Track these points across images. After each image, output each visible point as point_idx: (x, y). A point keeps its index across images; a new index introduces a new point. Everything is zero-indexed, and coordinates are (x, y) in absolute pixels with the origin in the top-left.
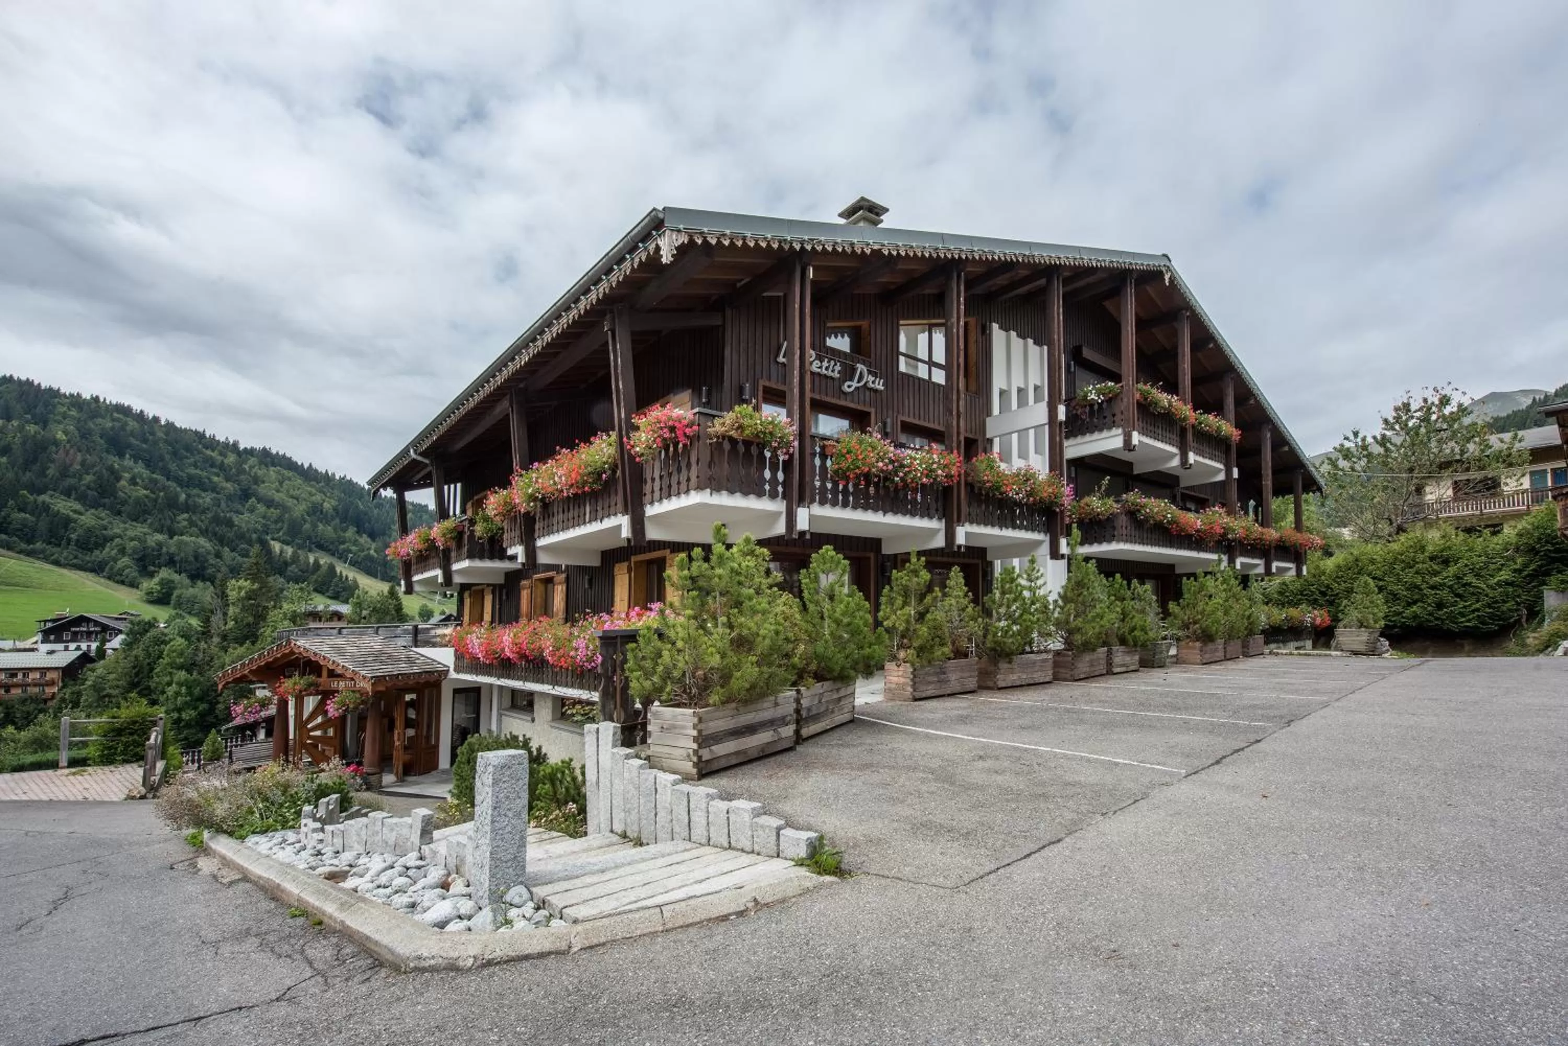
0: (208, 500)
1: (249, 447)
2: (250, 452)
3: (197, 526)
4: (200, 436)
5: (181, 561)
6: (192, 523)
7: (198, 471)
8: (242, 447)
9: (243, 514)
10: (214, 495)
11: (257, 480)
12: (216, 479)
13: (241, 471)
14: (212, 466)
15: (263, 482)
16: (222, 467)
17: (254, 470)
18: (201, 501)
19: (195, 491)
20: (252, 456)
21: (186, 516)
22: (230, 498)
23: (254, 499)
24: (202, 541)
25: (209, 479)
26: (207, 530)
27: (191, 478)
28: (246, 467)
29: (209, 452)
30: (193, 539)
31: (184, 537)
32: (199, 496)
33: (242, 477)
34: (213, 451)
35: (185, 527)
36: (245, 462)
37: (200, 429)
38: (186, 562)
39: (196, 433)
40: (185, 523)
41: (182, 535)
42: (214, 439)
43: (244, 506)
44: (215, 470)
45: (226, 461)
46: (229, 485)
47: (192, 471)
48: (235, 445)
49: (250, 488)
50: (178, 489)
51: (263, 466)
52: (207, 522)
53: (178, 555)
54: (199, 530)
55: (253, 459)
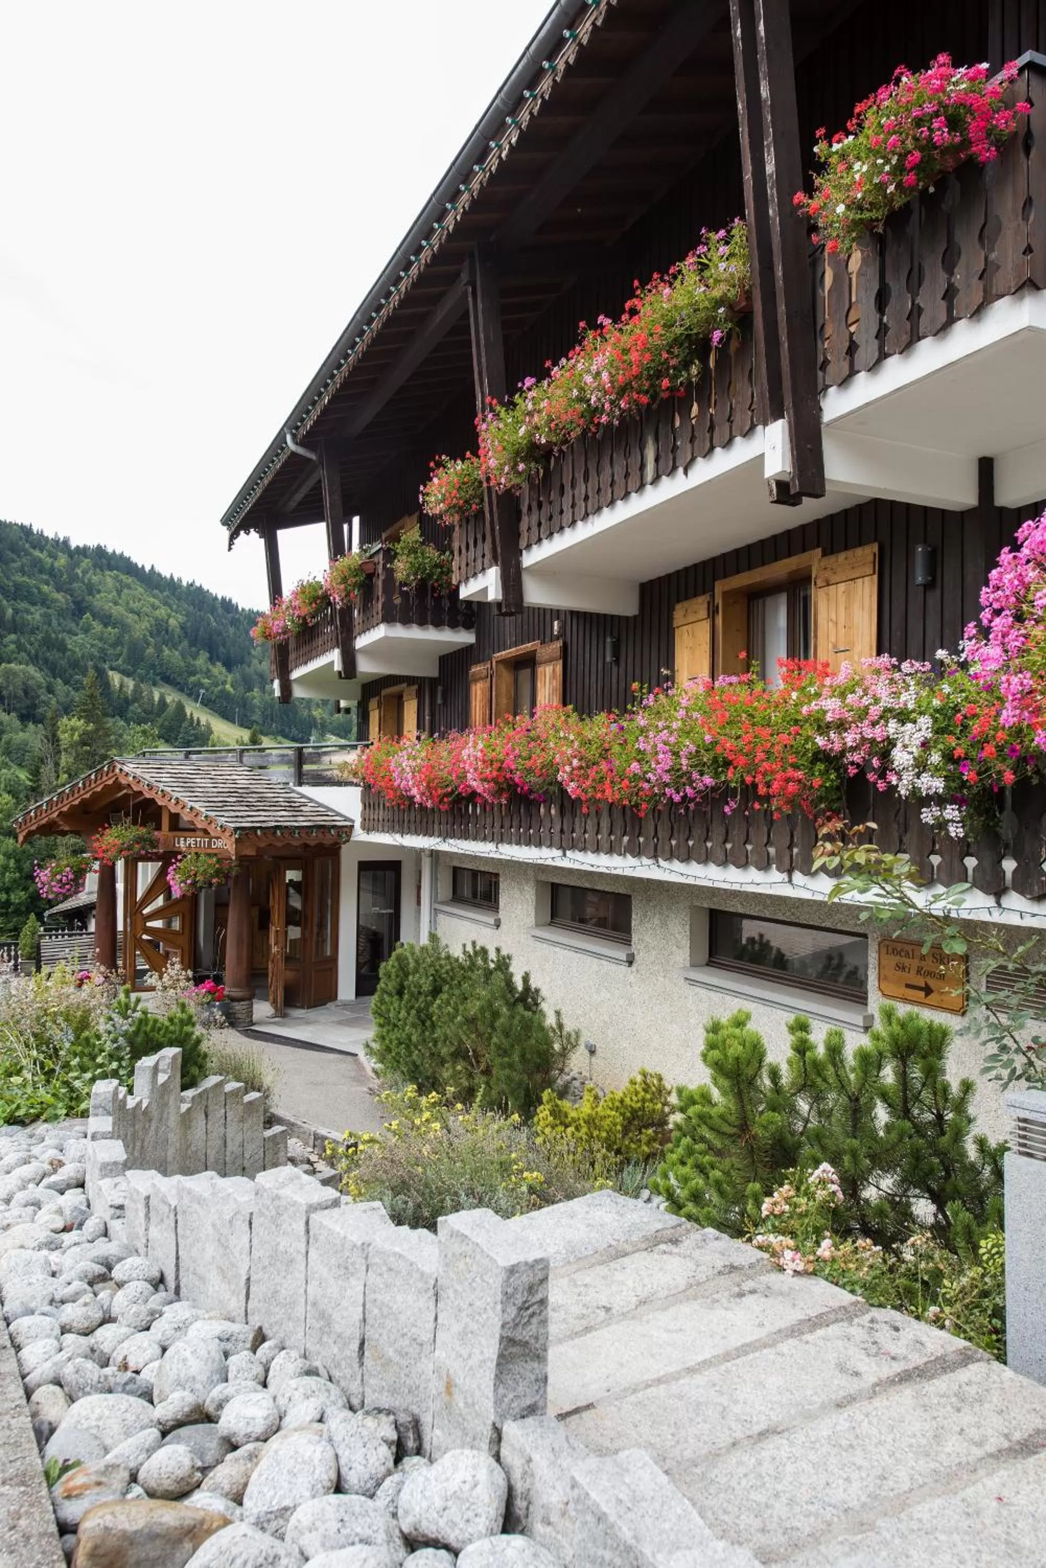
0: (37, 616)
1: (81, 545)
2: (83, 552)
3: (25, 651)
4: (26, 531)
5: (9, 697)
6: (20, 648)
7: (25, 579)
8: (73, 544)
9: (76, 635)
10: (44, 610)
11: (91, 589)
12: (45, 588)
13: (74, 578)
14: (41, 571)
15: (99, 592)
16: (52, 572)
17: (88, 576)
18: (29, 617)
19: (23, 605)
20: (86, 557)
21: (13, 637)
22: (61, 613)
23: (88, 614)
24: (31, 670)
25: (39, 589)
26: (37, 656)
27: (18, 586)
28: (79, 571)
29: (37, 553)
30: (22, 667)
31: (12, 665)
32: (28, 612)
33: (75, 585)
34: (42, 551)
35: (13, 652)
36: (77, 565)
37: (26, 523)
38: (15, 697)
39: (22, 527)
40: (13, 647)
41: (9, 662)
42: (42, 535)
43: (78, 625)
44: (45, 577)
45: (56, 564)
46: (59, 596)
47: (19, 578)
48: (66, 542)
49: (83, 600)
50: (5, 602)
51: (98, 570)
52: (36, 645)
53: (6, 688)
54: (29, 655)
55: (87, 561)
